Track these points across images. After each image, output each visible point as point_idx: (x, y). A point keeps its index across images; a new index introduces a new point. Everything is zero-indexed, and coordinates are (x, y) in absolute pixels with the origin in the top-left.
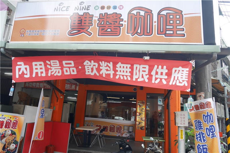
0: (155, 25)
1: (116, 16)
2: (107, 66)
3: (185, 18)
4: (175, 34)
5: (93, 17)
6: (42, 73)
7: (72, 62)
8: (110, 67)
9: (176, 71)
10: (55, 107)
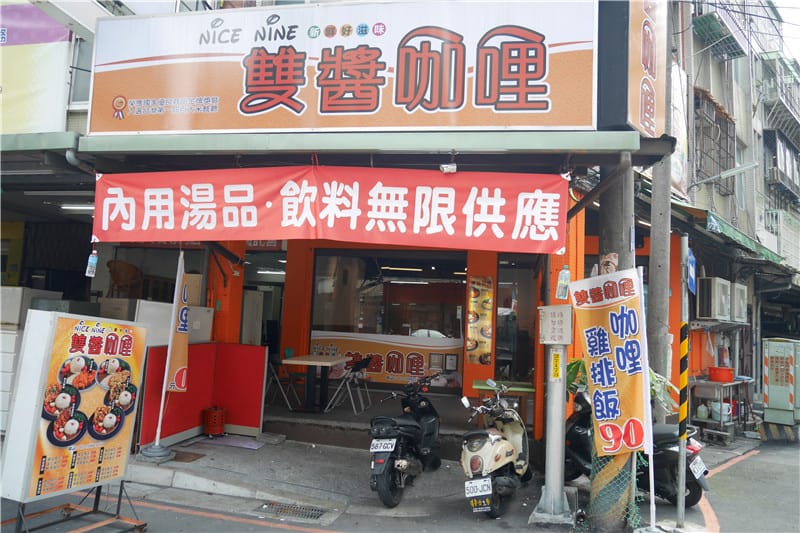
0: (470, 79)
1: (367, 55)
2: (345, 194)
3: (551, 55)
4: (522, 103)
5: (305, 58)
6: (165, 219)
7: (249, 188)
8: (350, 198)
9: (526, 201)
10: (219, 304)
